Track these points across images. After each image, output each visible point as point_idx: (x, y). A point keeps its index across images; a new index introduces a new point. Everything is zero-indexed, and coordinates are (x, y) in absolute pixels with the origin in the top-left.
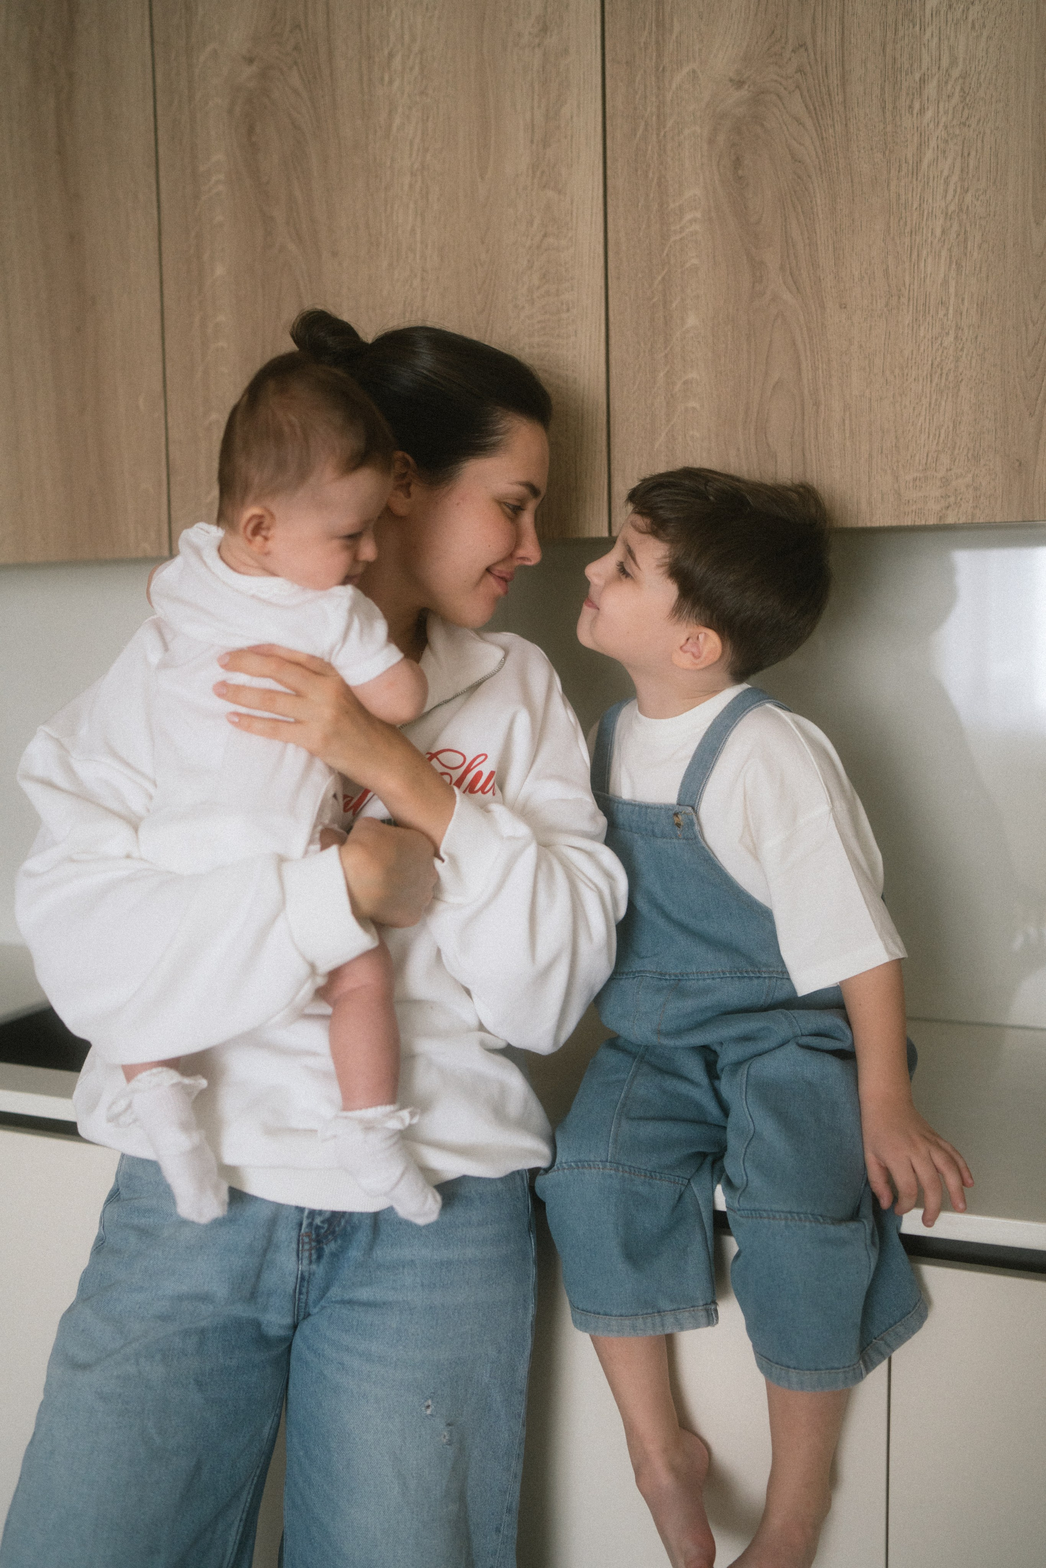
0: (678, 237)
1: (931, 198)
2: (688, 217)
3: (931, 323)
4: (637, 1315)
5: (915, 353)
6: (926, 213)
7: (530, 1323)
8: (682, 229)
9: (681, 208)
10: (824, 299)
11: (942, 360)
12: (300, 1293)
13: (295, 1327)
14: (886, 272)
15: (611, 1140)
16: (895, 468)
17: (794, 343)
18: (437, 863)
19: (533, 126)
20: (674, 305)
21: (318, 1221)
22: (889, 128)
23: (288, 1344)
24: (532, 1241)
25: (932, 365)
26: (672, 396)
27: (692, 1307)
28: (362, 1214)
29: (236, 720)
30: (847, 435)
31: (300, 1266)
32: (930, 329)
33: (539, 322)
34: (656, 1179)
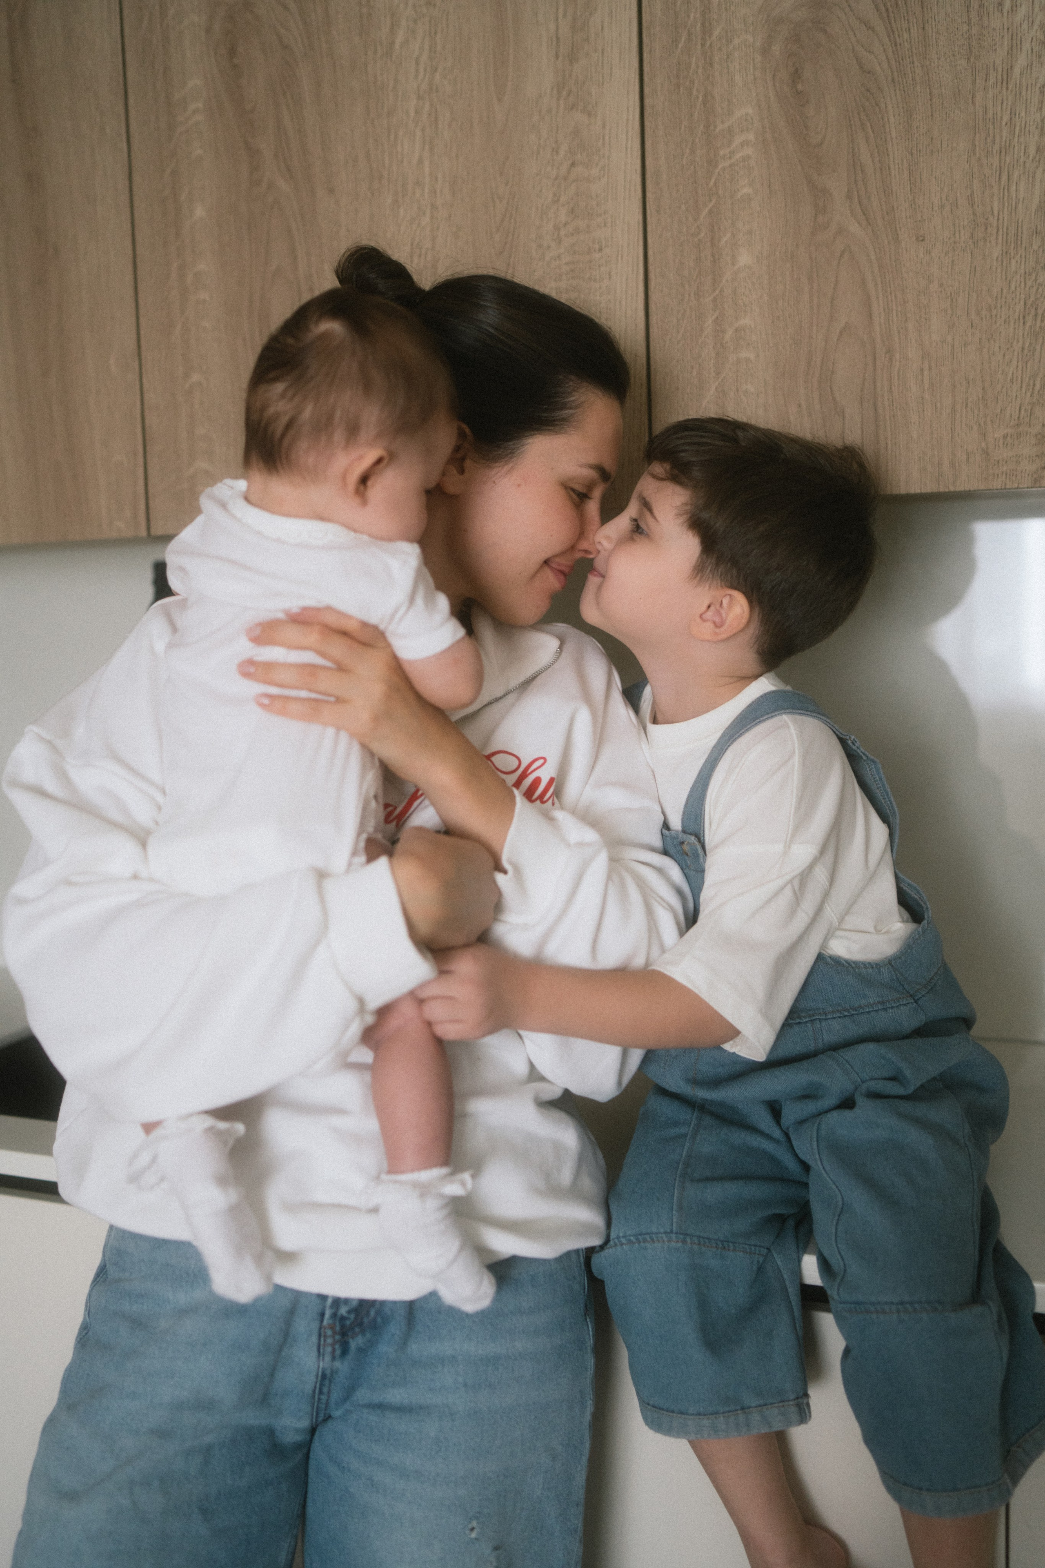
0: (727, 163)
1: (1024, 110)
2: (737, 140)
3: (1023, 256)
4: (716, 1413)
5: (1005, 291)
6: (1017, 129)
7: (588, 1423)
8: (732, 153)
9: (730, 130)
10: (899, 232)
11: (1036, 299)
12: (321, 1392)
13: (313, 1430)
14: (971, 199)
15: (675, 1207)
16: (982, 423)
17: (864, 282)
18: (500, 878)
19: (558, 39)
20: (724, 240)
21: (343, 1311)
22: (974, 31)
23: (305, 1451)
24: (590, 1326)
25: (1025, 304)
26: (722, 345)
27: (781, 1402)
28: (395, 1303)
29: (266, 701)
30: (926, 387)
31: (321, 1364)
32: (1023, 263)
33: (567, 264)
34: (729, 1250)
